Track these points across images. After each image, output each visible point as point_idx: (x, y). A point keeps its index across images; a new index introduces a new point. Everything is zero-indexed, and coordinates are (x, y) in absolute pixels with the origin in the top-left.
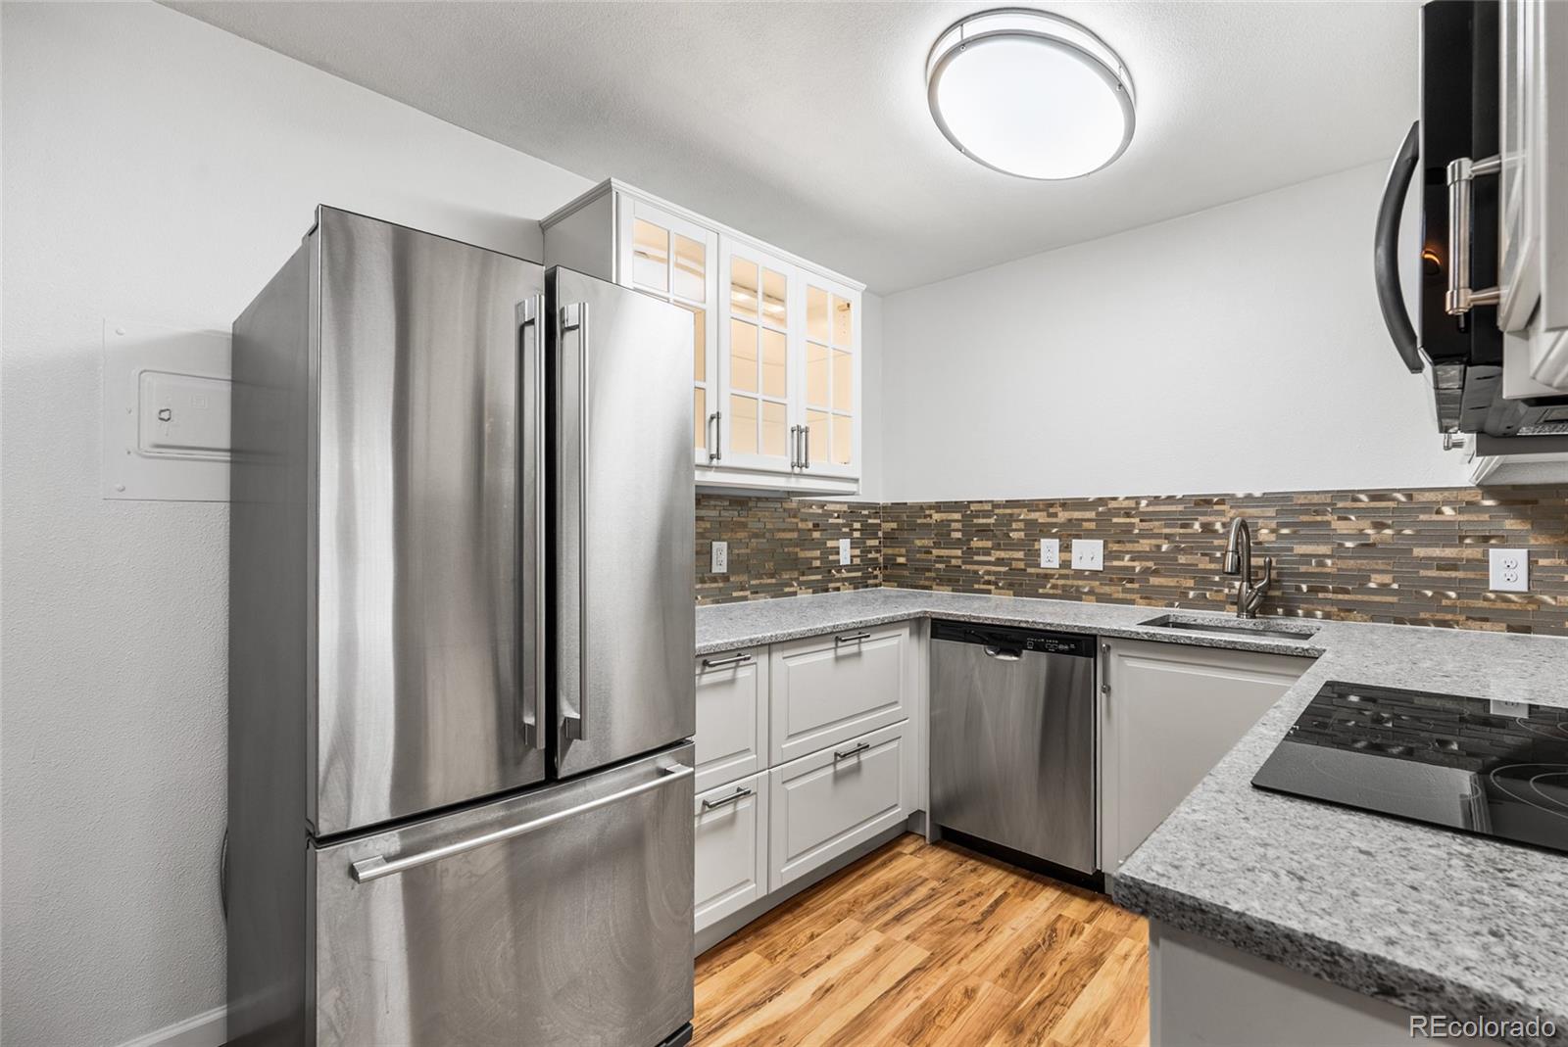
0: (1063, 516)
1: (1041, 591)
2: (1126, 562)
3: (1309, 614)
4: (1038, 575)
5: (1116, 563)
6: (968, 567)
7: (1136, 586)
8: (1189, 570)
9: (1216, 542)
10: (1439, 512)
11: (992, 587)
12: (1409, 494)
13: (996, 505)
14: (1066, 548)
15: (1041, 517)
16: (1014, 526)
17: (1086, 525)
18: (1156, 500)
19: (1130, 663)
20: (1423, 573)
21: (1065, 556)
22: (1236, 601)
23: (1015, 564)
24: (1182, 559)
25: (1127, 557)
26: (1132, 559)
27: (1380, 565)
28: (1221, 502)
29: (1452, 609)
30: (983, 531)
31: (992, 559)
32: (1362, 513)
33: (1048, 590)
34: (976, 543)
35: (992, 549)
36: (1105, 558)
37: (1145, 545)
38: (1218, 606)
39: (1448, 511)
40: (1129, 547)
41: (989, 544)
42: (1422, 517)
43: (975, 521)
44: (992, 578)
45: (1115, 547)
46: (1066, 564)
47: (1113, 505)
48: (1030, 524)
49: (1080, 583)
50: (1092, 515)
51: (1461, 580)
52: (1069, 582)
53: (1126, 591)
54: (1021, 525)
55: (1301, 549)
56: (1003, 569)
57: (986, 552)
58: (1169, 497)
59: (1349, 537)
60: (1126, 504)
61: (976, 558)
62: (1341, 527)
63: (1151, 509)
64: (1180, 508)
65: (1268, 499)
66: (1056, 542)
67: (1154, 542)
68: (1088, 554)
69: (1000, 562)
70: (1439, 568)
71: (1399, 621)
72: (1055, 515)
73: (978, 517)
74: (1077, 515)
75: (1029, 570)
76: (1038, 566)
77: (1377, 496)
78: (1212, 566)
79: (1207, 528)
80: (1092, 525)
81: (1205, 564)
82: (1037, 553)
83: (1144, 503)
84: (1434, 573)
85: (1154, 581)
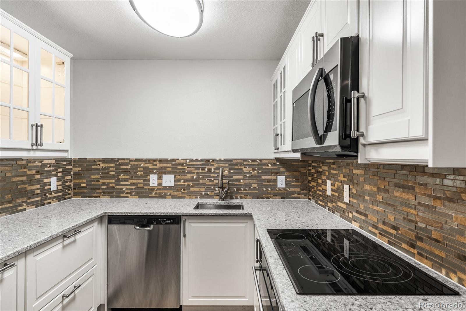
0: (159, 165)
1: (150, 195)
2: (182, 183)
3: (237, 198)
4: (149, 189)
5: (179, 183)
6: (118, 187)
7: (186, 191)
8: (203, 185)
9: (212, 175)
10: (268, 166)
11: (129, 195)
12: (261, 160)
13: (131, 161)
14: (160, 178)
15: (150, 166)
16: (139, 169)
17: (168, 169)
18: (192, 160)
19: (193, 225)
20: (264, 183)
21: (160, 181)
22: (218, 195)
23: (139, 185)
24: (201, 181)
25: (182, 181)
26: (184, 182)
27: (254, 181)
28: (213, 161)
29: (269, 194)
30: (125, 172)
31: (129, 183)
32: (250, 166)
33: (153, 195)
34: (122, 176)
35: (129, 179)
36: (175, 181)
37: (189, 176)
38: (212, 197)
39: (270, 165)
40: (183, 177)
41: (127, 177)
42: (264, 167)
43: (121, 167)
44: (129, 191)
45: (178, 177)
46: (160, 184)
47: (178, 161)
48: (145, 169)
49: (166, 191)
50: (170, 165)
51: (272, 185)
52: (161, 191)
53: (182, 193)
54: (142, 169)
55: (235, 177)
56: (134, 187)
57: (126, 180)
58: (197, 159)
59: (247, 173)
60: (182, 161)
61: (121, 183)
62: (246, 170)
63: (191, 163)
64: (200, 163)
65: (226, 161)
66: (156, 176)
67: (192, 175)
68: (169, 180)
69: (132, 184)
70: (268, 182)
71: (258, 198)
72: (156, 165)
73: (123, 165)
74: (164, 165)
75: (145, 187)
76: (149, 185)
77: (254, 160)
78: (210, 183)
79: (210, 170)
80: (170, 169)
81: (208, 183)
82: (149, 180)
83: (188, 161)
84: (266, 183)
85: (192, 189)
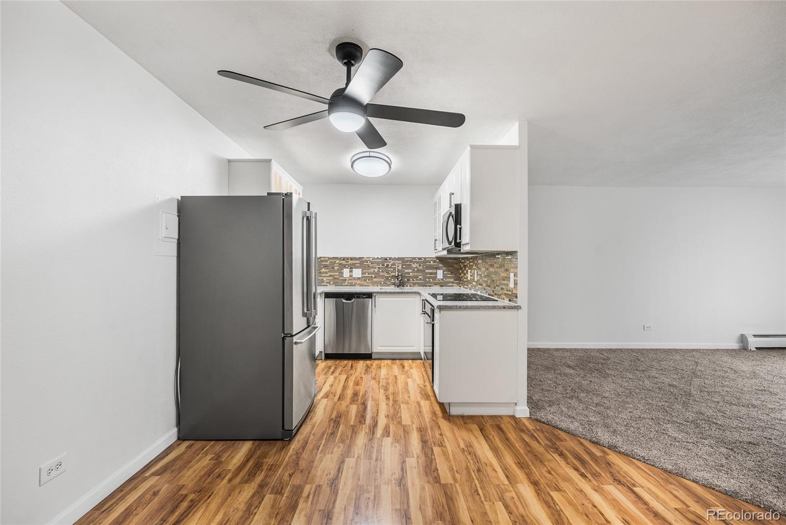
0: (350, 262)
1: (343, 284)
2: (367, 275)
3: (407, 286)
4: (342, 280)
5: (365, 275)
6: (320, 278)
7: (370, 281)
8: (383, 277)
9: (389, 269)
10: (430, 262)
11: (328, 284)
12: (425, 258)
13: (329, 258)
14: (351, 271)
15: (344, 262)
16: (335, 265)
17: (357, 265)
18: (374, 259)
19: (380, 299)
20: (428, 276)
21: (351, 274)
22: (394, 284)
23: (335, 277)
24: (381, 274)
25: (367, 274)
26: (369, 274)
27: (420, 274)
28: (390, 259)
29: (431, 283)
30: (325, 266)
31: (328, 275)
32: (417, 262)
33: (346, 283)
34: (323, 270)
35: (328, 272)
36: (362, 274)
37: (372, 270)
38: (389, 285)
39: (432, 262)
40: (368, 271)
41: (327, 270)
42: (427, 264)
43: (323, 263)
44: (328, 281)
45: (365, 271)
46: (351, 276)
47: (364, 259)
48: (340, 264)
49: (355, 281)
50: (358, 262)
51: (434, 277)
52: (352, 281)
53: (367, 283)
54: (338, 265)
55: (406, 271)
56: (331, 278)
57: (326, 273)
58: (378, 258)
59: (416, 268)
60: (367, 259)
61: (323, 275)
62: (414, 266)
63: (374, 260)
64: (381, 260)
65: (399, 259)
66: (348, 270)
67: (374, 269)
68: (357, 273)
69: (331, 276)
70: (430, 274)
71: (423, 286)
72: (348, 262)
73: (323, 262)
74: (354, 262)
75: (340, 278)
76: (343, 277)
77: (420, 259)
78: (388, 275)
79: (388, 265)
80: (358, 265)
81: (386, 275)
82: (343, 273)
83: (371, 259)
84: (429, 275)
85: (374, 280)
